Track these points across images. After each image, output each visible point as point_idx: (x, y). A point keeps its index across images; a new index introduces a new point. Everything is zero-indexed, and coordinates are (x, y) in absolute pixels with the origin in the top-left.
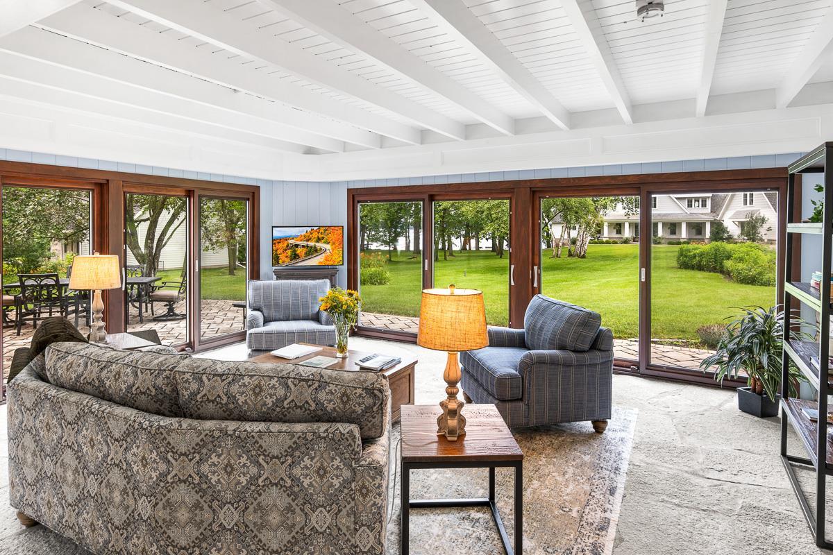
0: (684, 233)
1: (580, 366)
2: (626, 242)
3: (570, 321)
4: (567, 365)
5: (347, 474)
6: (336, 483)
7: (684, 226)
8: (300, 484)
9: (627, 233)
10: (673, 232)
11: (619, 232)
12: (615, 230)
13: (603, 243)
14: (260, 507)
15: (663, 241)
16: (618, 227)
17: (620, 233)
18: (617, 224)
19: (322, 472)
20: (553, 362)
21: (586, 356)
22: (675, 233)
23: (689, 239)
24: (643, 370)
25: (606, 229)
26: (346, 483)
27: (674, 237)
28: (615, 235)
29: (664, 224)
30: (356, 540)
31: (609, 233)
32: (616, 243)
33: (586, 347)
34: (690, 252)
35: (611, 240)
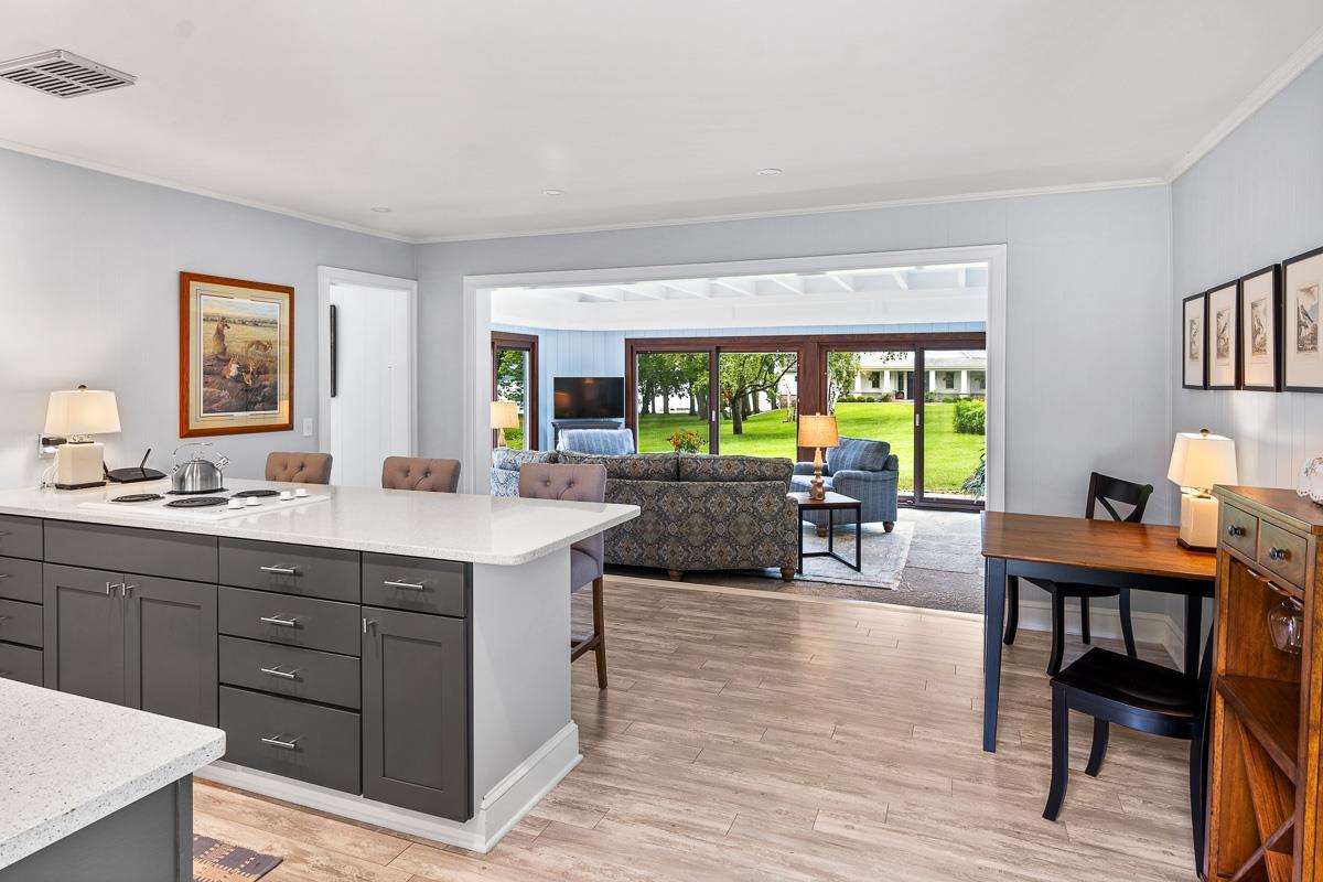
0: (964, 385)
1: (875, 481)
2: (885, 399)
3: (867, 449)
4: (867, 480)
5: (781, 505)
6: (776, 509)
7: (964, 375)
8: (758, 511)
9: (888, 386)
10: (950, 385)
11: (876, 384)
12: (871, 382)
13: (853, 401)
14: (737, 524)
15: (936, 398)
16: (876, 378)
17: (878, 386)
18: (874, 373)
19: (768, 504)
20: (858, 478)
21: (880, 473)
22: (952, 387)
23: (972, 395)
24: (917, 503)
25: (858, 380)
26: (781, 510)
27: (950, 391)
28: (870, 389)
29: (938, 374)
30: (785, 538)
31: (863, 386)
32: (872, 401)
33: (880, 467)
34: (969, 410)
35: (866, 397)
